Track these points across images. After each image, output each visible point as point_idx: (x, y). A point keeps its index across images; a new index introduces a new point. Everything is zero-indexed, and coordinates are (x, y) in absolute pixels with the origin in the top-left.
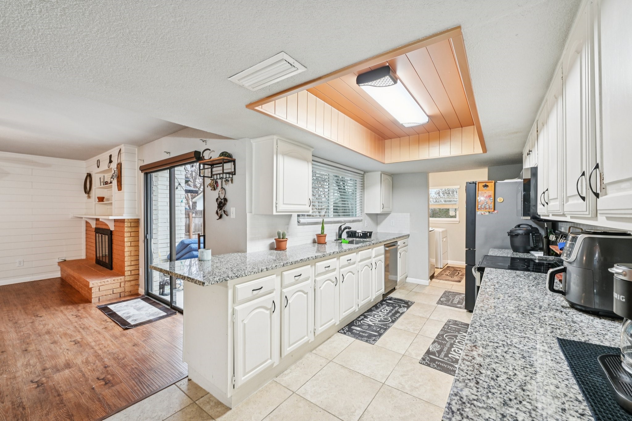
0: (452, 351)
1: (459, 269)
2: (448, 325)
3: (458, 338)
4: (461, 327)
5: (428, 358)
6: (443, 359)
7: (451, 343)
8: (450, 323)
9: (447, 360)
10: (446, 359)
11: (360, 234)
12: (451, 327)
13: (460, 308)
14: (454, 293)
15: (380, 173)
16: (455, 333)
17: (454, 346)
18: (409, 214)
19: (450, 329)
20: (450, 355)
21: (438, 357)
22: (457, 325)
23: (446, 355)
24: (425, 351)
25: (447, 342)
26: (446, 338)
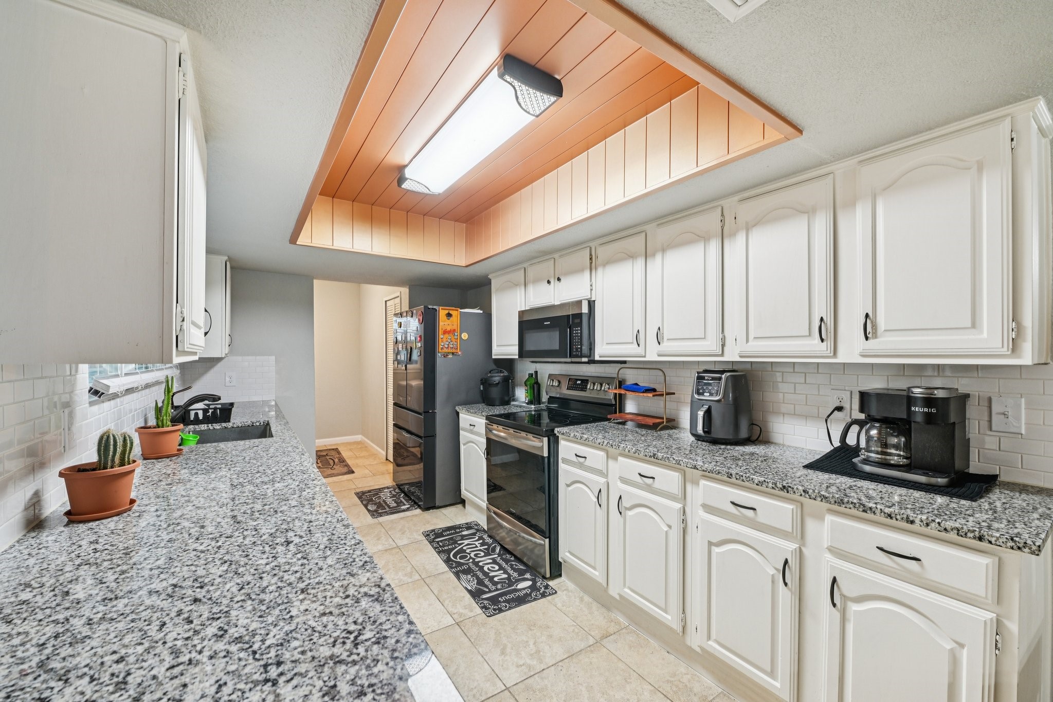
0: (489, 573)
1: (325, 454)
2: (433, 541)
3: (468, 551)
4: (448, 535)
5: (486, 602)
6: (497, 590)
7: (472, 562)
8: (433, 537)
9: (502, 586)
10: (499, 586)
11: (196, 414)
12: (441, 541)
13: (408, 510)
14: (369, 491)
15: (226, 258)
16: (456, 547)
17: (481, 564)
18: (273, 358)
19: (444, 546)
20: (496, 579)
21: (490, 591)
22: (441, 535)
23: (495, 584)
24: (468, 596)
25: (467, 564)
26: (459, 560)
